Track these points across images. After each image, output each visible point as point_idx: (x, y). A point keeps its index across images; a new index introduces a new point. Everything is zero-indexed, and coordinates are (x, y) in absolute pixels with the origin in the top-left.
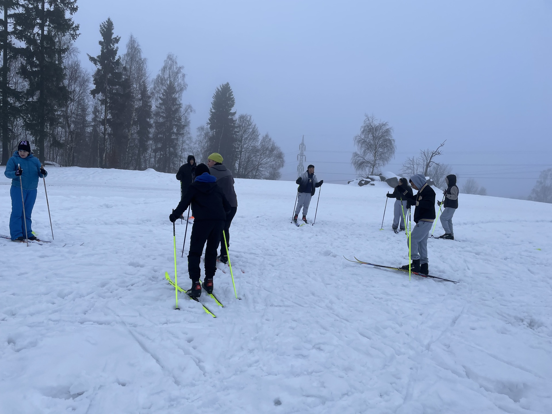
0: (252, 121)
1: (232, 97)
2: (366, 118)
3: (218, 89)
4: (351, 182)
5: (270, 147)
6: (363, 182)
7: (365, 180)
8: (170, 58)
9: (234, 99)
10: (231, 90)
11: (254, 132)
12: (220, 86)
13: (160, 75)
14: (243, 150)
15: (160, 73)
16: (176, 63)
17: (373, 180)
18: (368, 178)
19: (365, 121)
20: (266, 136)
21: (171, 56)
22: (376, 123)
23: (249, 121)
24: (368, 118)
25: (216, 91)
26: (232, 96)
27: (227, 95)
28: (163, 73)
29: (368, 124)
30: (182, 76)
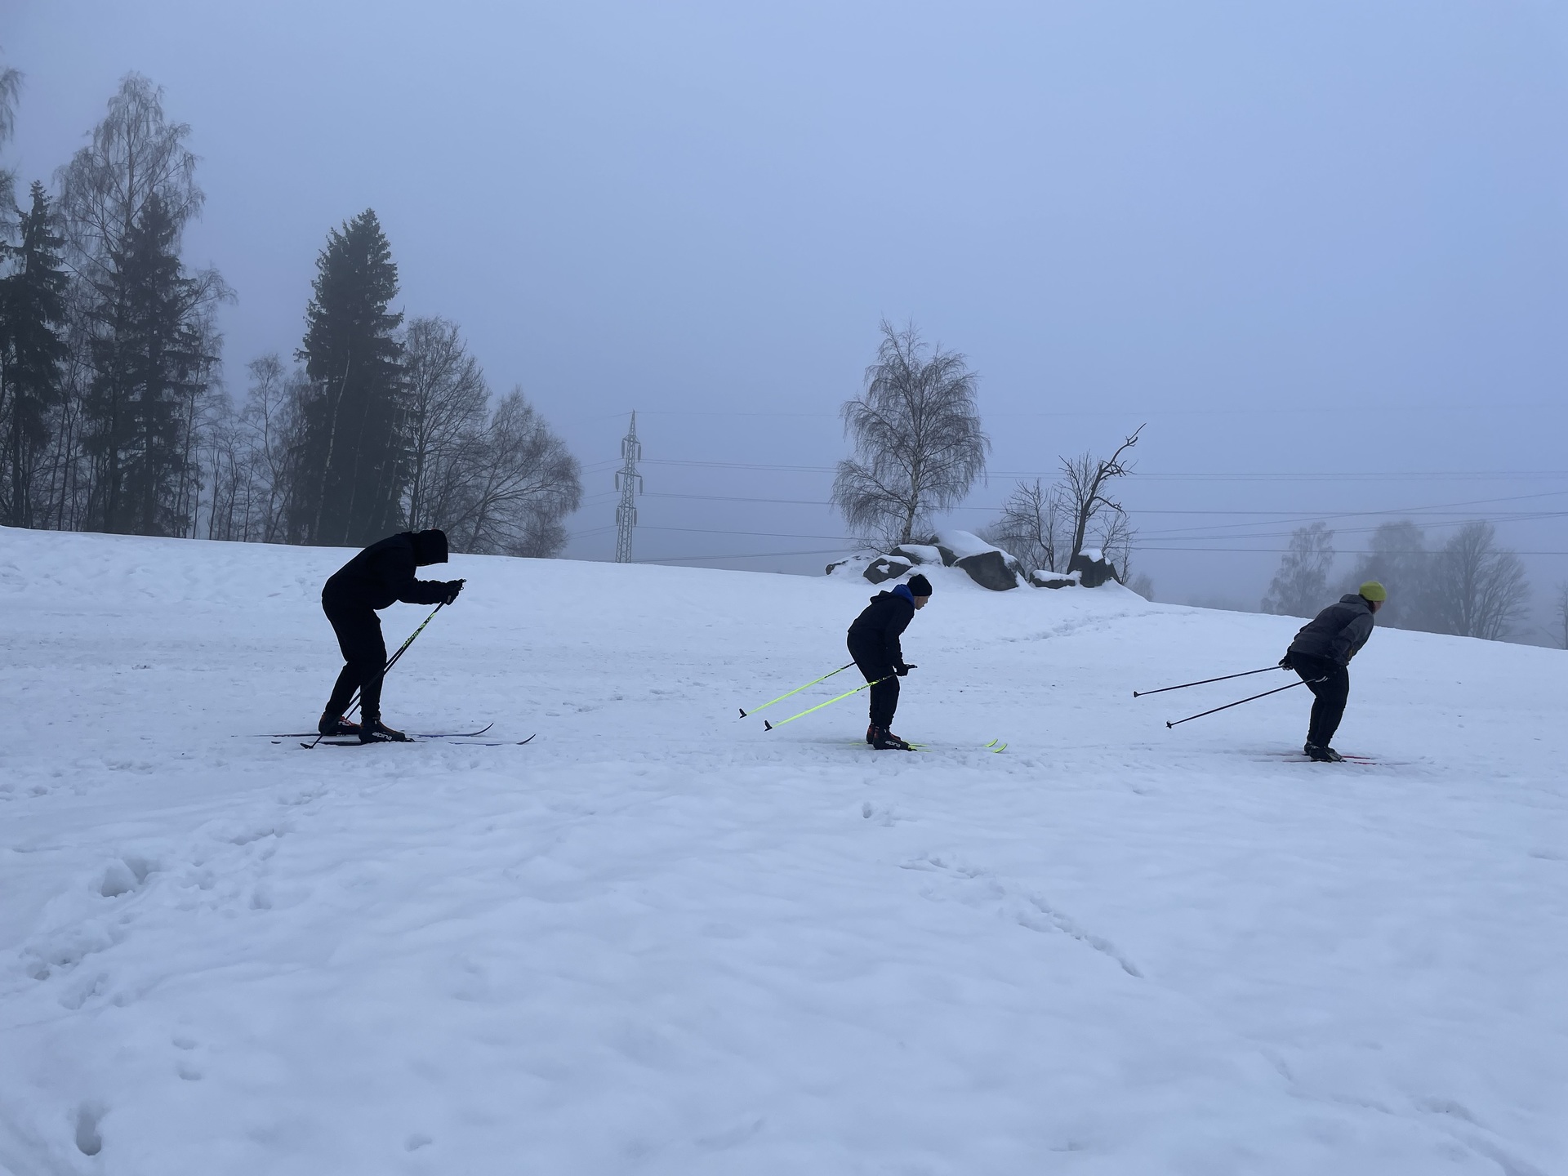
0: (459, 345)
1: (386, 262)
2: (885, 336)
3: (337, 236)
4: (836, 567)
5: (527, 438)
6: (884, 569)
7: (888, 561)
8: (133, 90)
9: (397, 268)
10: (383, 236)
11: (466, 384)
12: (345, 224)
13: (91, 151)
14: (429, 447)
16: (156, 112)
17: (916, 560)
18: (897, 552)
19: (882, 350)
20: (512, 399)
21: (138, 87)
22: (924, 358)
23: (451, 345)
24: (894, 337)
25: (331, 243)
26: (387, 258)
27: (369, 257)
28: (103, 145)
29: (894, 361)
30: (182, 163)
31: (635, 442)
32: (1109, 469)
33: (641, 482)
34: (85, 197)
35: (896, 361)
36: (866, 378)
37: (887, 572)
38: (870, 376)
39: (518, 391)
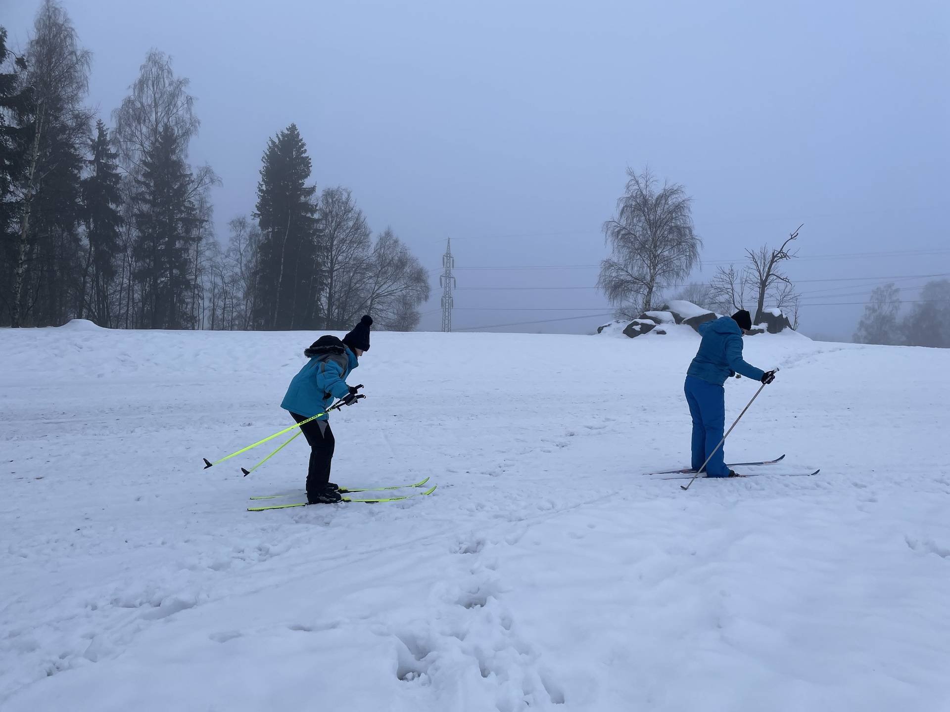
0: (351, 204)
1: (304, 155)
2: (630, 178)
3: (273, 142)
4: (605, 328)
5: (396, 258)
6: (637, 328)
7: (640, 323)
8: (154, 59)
9: (310, 159)
10: (301, 140)
11: (358, 226)
12: (277, 135)
13: (132, 97)
14: (337, 267)
15: (130, 93)
16: (168, 72)
17: (658, 321)
18: (644, 317)
19: (628, 187)
20: (386, 234)
21: (157, 58)
22: (657, 190)
23: (347, 203)
24: (635, 178)
25: (269, 147)
26: (304, 153)
27: (294, 153)
28: (139, 94)
29: (637, 193)
30: (186, 102)
31: (450, 257)
32: (779, 255)
33: (455, 281)
34: (130, 126)
35: (638, 193)
36: (618, 205)
37: (640, 330)
38: (621, 204)
39: (389, 228)
